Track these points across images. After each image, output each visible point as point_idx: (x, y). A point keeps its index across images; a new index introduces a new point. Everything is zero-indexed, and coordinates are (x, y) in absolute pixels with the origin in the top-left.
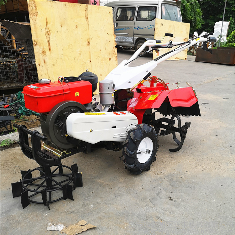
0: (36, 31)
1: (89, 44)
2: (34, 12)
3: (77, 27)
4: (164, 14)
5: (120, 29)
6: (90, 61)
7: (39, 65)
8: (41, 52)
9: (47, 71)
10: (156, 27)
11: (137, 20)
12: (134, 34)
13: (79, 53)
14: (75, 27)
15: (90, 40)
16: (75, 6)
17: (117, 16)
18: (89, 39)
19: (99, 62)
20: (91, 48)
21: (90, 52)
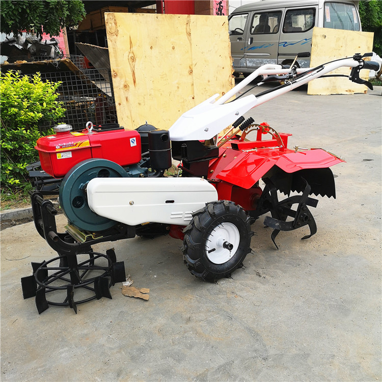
0: (116, 57)
1: (191, 72)
2: (113, 31)
3: (173, 48)
4: (328, 20)
5: (257, 48)
6: (193, 98)
7: (120, 104)
8: (122, 86)
9: (131, 112)
10: (314, 41)
11: (284, 32)
12: (278, 55)
13: (177, 85)
14: (171, 48)
15: (193, 66)
16: (171, 18)
17: (252, 27)
18: (192, 65)
20: (194, 78)
21: (193, 84)
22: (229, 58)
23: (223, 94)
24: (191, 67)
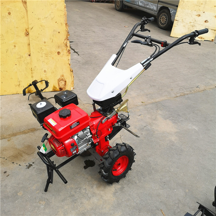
1: (27, 34)
6: (29, 55)
12: (159, 1)
14: (7, 14)
18: (28, 28)
19: (42, 57)
20: (30, 39)
21: (29, 44)
22: (65, 25)
23: (59, 53)
24: (27, 30)
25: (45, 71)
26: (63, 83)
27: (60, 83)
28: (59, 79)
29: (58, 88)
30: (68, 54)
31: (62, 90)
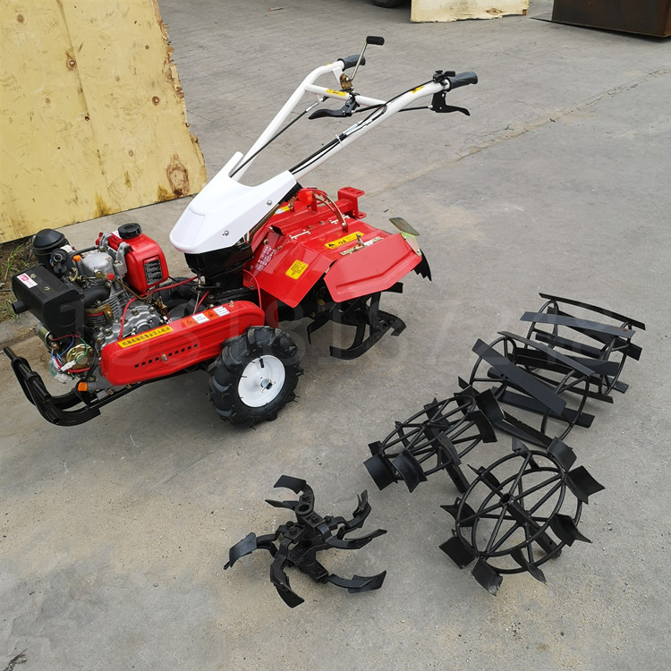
1: (72, 65)
3: (21, 19)
6: (87, 118)
13: (45, 96)
14: (15, 21)
15: (75, 51)
18: (72, 49)
20: (82, 77)
21: (82, 90)
22: (157, 25)
23: (155, 100)
24: (70, 54)
25: (131, 153)
26: (180, 176)
27: (172, 176)
28: (169, 168)
29: (170, 192)
30: (179, 99)
31: (181, 194)
